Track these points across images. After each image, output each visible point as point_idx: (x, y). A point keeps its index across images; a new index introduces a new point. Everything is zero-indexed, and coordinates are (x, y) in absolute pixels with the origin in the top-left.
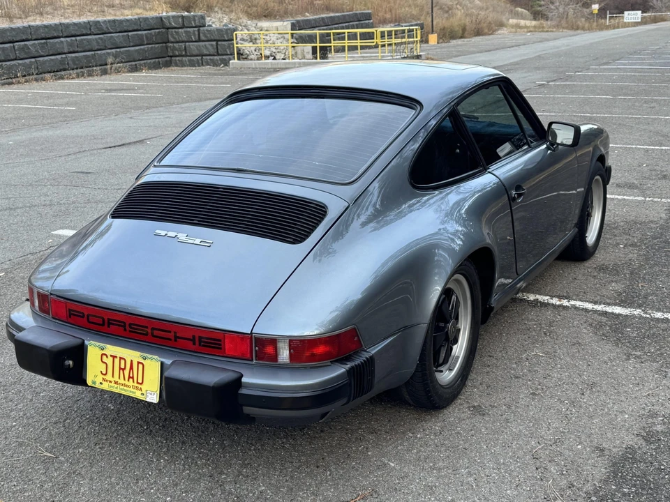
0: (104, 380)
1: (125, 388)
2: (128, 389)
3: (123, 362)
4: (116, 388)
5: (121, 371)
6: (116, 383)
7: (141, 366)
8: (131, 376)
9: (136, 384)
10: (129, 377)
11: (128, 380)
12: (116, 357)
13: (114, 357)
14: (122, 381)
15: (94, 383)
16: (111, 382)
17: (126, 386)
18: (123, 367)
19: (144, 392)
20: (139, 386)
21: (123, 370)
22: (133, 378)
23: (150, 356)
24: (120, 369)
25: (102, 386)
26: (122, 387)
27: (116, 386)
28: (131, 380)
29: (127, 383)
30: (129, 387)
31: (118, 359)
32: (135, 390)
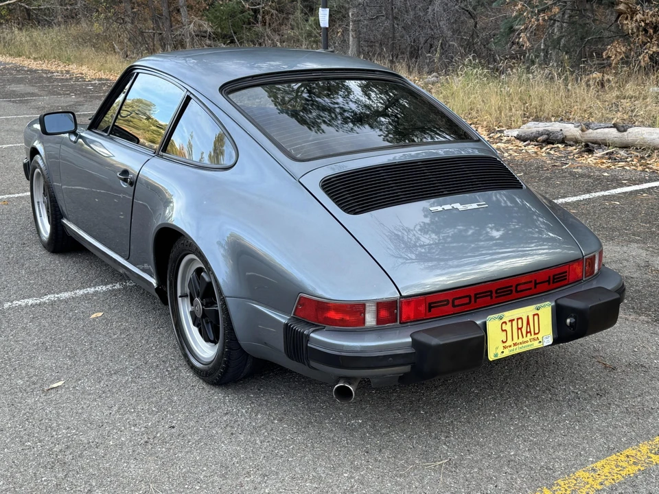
0: (505, 347)
1: (523, 345)
2: (526, 344)
3: (520, 321)
4: (516, 349)
5: (520, 331)
6: (515, 345)
7: (536, 317)
8: (528, 330)
9: (533, 336)
10: (527, 332)
11: (526, 336)
12: (514, 320)
13: (511, 321)
14: (521, 340)
15: (496, 355)
16: (510, 346)
17: (524, 342)
18: (520, 326)
19: (541, 340)
20: (536, 336)
21: (521, 329)
22: (530, 332)
23: (542, 304)
24: (518, 329)
25: (504, 354)
26: (520, 346)
27: (515, 347)
28: (529, 334)
29: (525, 339)
30: (527, 342)
31: (516, 320)
32: (533, 342)
